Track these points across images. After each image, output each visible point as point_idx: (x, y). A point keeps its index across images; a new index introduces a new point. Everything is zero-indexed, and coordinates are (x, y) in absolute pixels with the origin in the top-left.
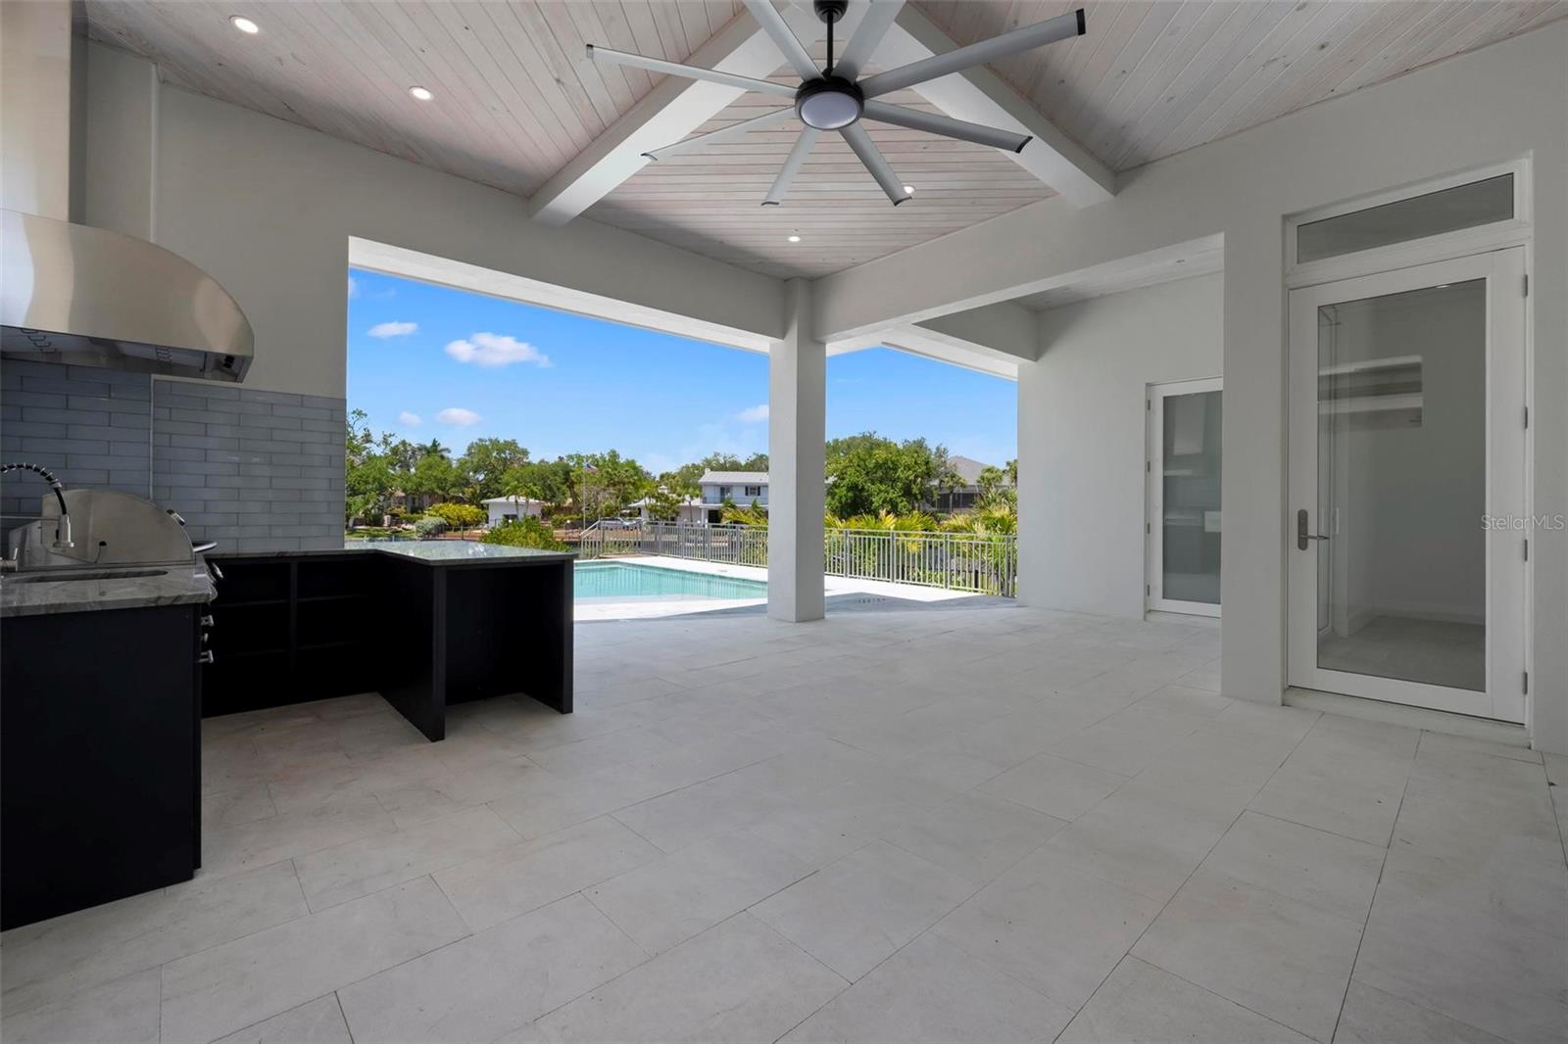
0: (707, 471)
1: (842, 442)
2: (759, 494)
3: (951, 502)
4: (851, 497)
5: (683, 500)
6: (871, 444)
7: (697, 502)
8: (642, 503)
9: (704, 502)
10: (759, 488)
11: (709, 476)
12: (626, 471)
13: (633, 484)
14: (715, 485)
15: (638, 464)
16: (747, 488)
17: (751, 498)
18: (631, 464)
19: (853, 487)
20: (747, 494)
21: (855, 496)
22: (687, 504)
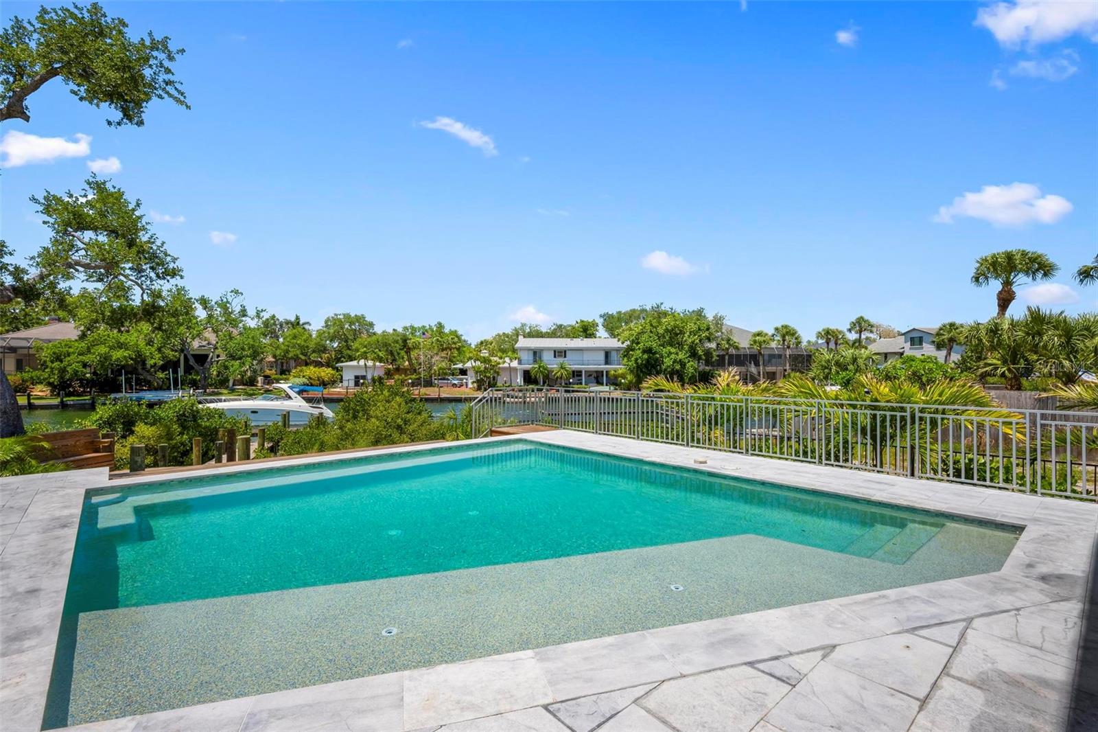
0: (521, 338)
1: (625, 314)
2: (565, 357)
3: (727, 362)
4: (645, 359)
5: (504, 362)
6: (659, 314)
7: (515, 364)
8: (468, 365)
9: (520, 363)
10: (565, 351)
11: (522, 342)
12: (452, 339)
13: (458, 349)
14: (528, 349)
15: (460, 333)
16: (555, 351)
17: (560, 360)
18: (454, 333)
19: (648, 351)
20: (555, 357)
21: (649, 358)
22: (506, 365)
